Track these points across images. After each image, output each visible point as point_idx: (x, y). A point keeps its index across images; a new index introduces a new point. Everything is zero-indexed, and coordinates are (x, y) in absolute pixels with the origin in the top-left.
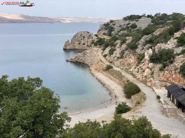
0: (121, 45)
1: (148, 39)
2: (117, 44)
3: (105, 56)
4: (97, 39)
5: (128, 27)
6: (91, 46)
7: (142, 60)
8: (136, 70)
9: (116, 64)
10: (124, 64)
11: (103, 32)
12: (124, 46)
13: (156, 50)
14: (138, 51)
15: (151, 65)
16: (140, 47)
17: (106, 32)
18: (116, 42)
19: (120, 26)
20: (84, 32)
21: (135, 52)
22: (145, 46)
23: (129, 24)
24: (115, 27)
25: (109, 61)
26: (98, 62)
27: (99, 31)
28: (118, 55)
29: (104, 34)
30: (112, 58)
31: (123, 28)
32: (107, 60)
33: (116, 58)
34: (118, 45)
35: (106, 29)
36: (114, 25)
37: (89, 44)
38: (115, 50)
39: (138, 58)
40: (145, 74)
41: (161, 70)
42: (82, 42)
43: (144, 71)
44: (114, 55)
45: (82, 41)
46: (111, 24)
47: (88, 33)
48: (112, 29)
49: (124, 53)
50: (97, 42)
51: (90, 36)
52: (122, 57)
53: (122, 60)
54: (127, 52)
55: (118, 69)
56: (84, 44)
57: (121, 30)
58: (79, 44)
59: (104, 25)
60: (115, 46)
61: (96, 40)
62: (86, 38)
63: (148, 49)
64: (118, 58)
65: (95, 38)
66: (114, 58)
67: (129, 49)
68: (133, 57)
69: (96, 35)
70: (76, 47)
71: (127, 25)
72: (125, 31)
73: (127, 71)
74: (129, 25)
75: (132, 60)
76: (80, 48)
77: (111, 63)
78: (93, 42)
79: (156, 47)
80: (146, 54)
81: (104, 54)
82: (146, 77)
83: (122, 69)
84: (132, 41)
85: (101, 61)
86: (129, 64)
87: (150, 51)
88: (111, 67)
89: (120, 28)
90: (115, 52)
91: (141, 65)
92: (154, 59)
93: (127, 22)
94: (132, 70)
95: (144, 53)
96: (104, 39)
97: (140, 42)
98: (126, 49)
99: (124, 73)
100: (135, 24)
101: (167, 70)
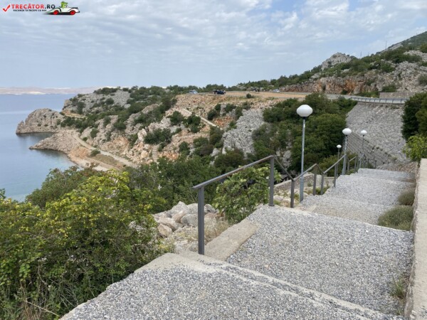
0: (105, 126)
1: (137, 118)
2: (99, 124)
3: (85, 139)
4: (64, 118)
5: (103, 103)
6: (56, 127)
7: (134, 141)
8: (131, 152)
9: (102, 148)
10: (112, 147)
11: (71, 109)
12: (109, 127)
13: (151, 130)
14: (128, 131)
15: (147, 146)
16: (129, 127)
17: (75, 109)
18: (96, 123)
19: (92, 102)
20: (45, 110)
21: (125, 133)
22: (135, 125)
23: (104, 98)
24: (86, 102)
25: (92, 145)
26: (78, 148)
27: (65, 107)
28: (103, 137)
29: (72, 112)
30: (96, 141)
31: (96, 104)
32: (88, 144)
33: (101, 141)
34: (101, 126)
35: (75, 105)
36: (84, 100)
37: (53, 125)
38: (98, 132)
39: (129, 140)
40: (142, 156)
41: (160, 150)
42: (44, 123)
43: (140, 154)
44: (97, 138)
45: (43, 121)
46: (80, 99)
47: (50, 110)
48: (81, 106)
49: (110, 135)
50: (64, 121)
51: (53, 114)
52: (109, 139)
53: (109, 143)
54: (114, 134)
55: (107, 154)
56: (46, 125)
57: (95, 106)
58: (39, 125)
59: (71, 100)
60: (97, 127)
61: (62, 120)
62: (48, 118)
63: (140, 129)
64: (104, 140)
65: (60, 117)
66: (98, 141)
67: (116, 130)
68: (122, 139)
69: (62, 114)
70: (36, 130)
71: (101, 100)
72: (100, 108)
73: (118, 154)
74: (104, 101)
75: (122, 142)
76: (41, 130)
77: (95, 147)
78: (58, 123)
79: (149, 127)
80: (139, 134)
81: (82, 137)
82: (143, 159)
83: (112, 153)
84: (118, 120)
85: (82, 146)
86: (119, 147)
87: (144, 131)
88: (99, 152)
89: (92, 104)
90: (98, 134)
91: (135, 147)
92: (150, 140)
93: (101, 96)
94: (124, 153)
95: (137, 134)
96: (74, 118)
97: (128, 122)
98: (113, 130)
99: (116, 158)
100: (111, 99)
101: (166, 150)
